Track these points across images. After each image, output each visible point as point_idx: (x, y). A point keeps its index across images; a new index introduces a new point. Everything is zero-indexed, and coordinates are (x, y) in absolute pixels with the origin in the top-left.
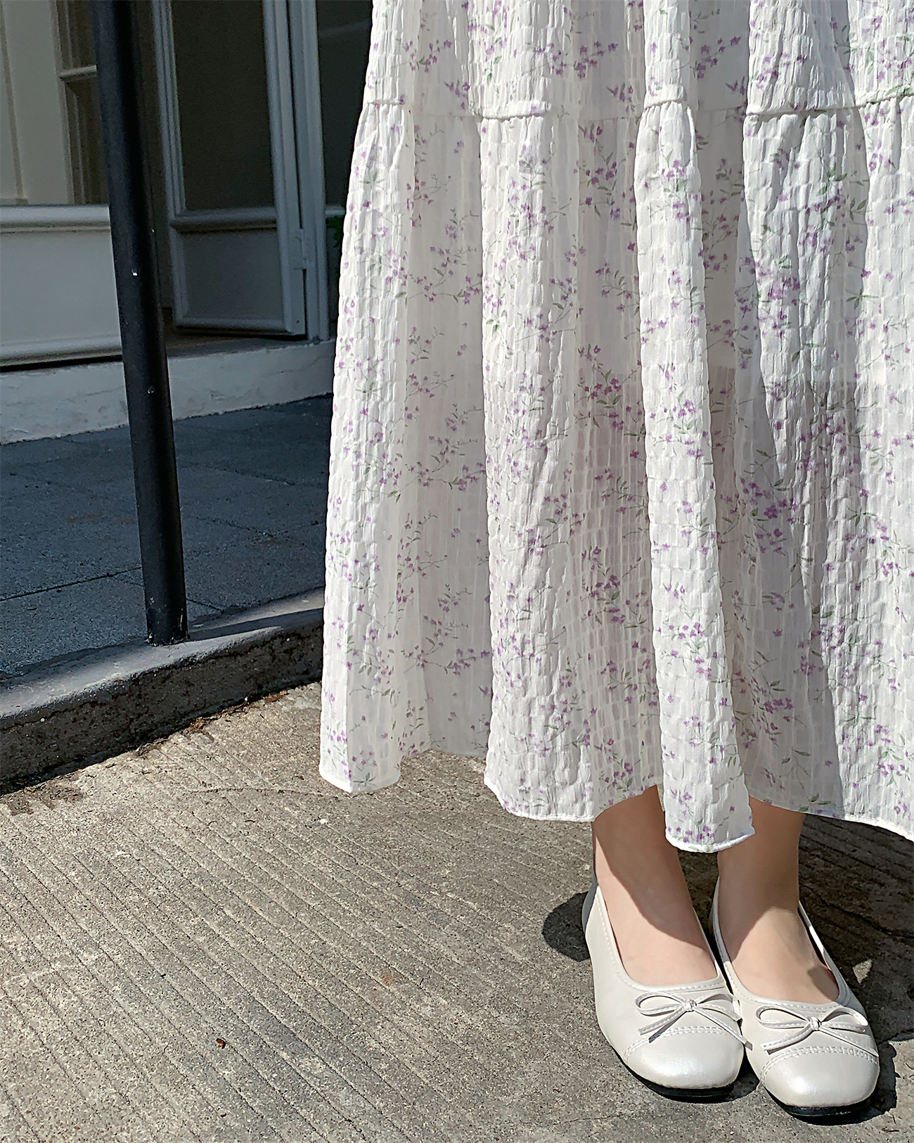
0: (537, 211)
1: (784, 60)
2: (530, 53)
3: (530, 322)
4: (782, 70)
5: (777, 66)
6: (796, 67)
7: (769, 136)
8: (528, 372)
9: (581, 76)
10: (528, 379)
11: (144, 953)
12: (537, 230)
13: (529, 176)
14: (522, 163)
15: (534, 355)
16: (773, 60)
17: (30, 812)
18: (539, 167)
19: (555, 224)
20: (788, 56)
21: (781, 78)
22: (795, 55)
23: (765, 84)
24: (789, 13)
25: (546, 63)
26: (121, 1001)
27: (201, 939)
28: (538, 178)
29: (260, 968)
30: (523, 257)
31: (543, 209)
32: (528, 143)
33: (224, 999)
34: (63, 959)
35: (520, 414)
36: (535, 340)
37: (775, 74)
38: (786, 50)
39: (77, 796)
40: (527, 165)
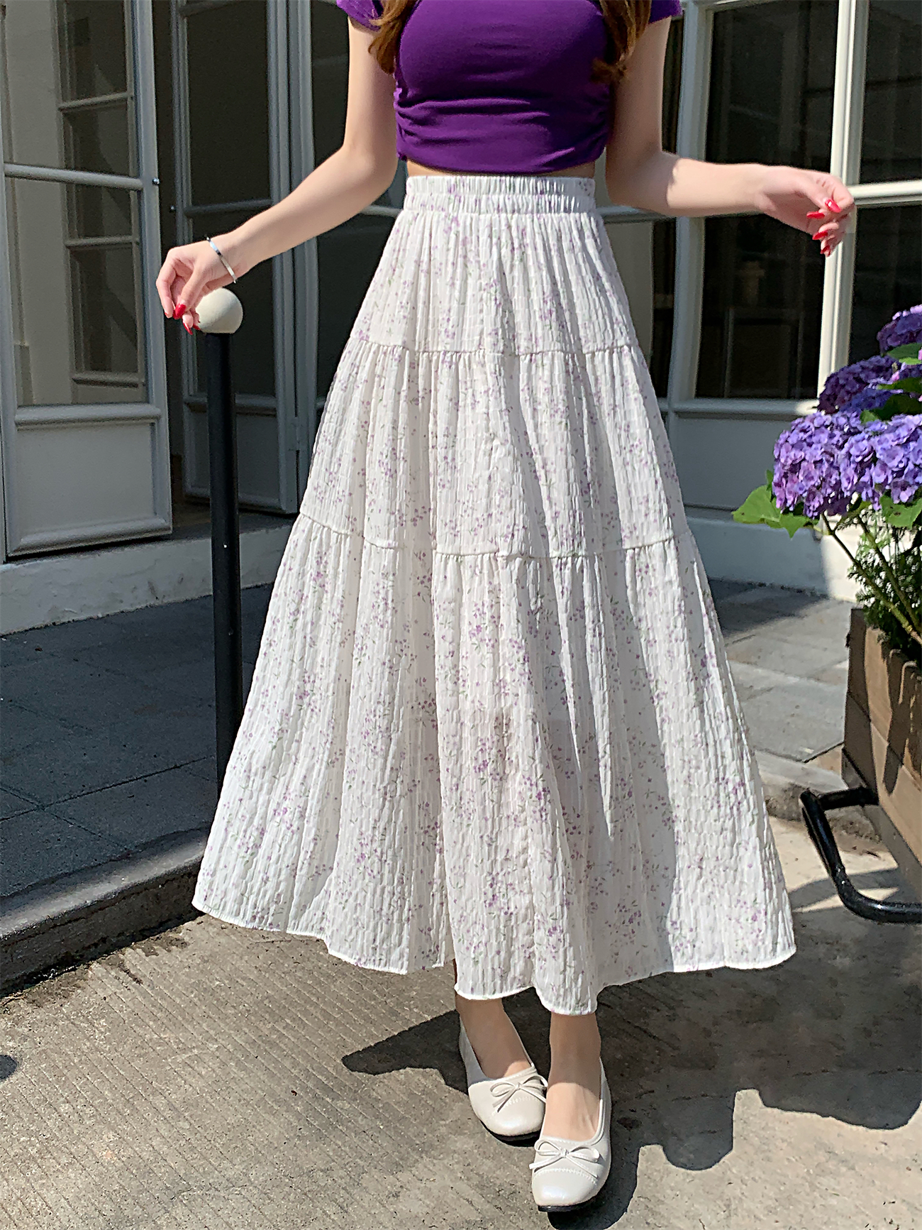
0: (389, 602)
1: (516, 528)
2: (388, 515)
3: (384, 664)
4: (516, 533)
5: (513, 530)
6: (522, 532)
7: (512, 568)
8: (382, 693)
9: (415, 525)
10: (382, 697)
11: (243, 1044)
12: (389, 612)
13: (386, 582)
14: (383, 574)
15: (386, 684)
16: (511, 527)
17: (157, 955)
18: (391, 577)
19: (399, 609)
20: (518, 525)
21: (516, 537)
22: (521, 525)
23: (509, 540)
24: (518, 502)
25: (396, 521)
26: (235, 1071)
27: (275, 1036)
28: (390, 583)
29: (309, 1053)
30: (382, 626)
31: (393, 601)
32: (386, 564)
33: (293, 1071)
34: (197, 1047)
35: (377, 717)
36: (386, 674)
37: (513, 535)
38: (517, 522)
39: (184, 944)
40: (385, 576)
